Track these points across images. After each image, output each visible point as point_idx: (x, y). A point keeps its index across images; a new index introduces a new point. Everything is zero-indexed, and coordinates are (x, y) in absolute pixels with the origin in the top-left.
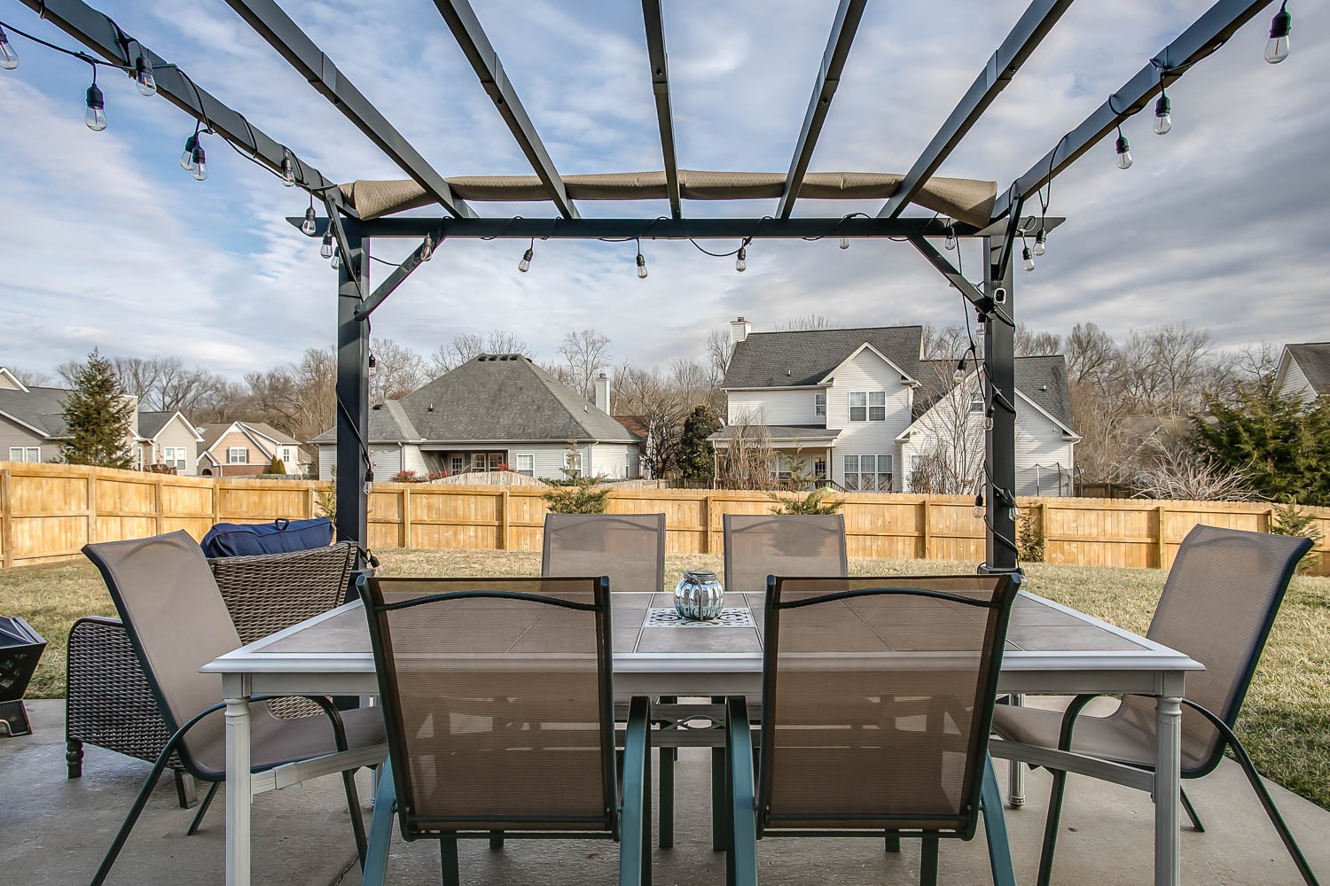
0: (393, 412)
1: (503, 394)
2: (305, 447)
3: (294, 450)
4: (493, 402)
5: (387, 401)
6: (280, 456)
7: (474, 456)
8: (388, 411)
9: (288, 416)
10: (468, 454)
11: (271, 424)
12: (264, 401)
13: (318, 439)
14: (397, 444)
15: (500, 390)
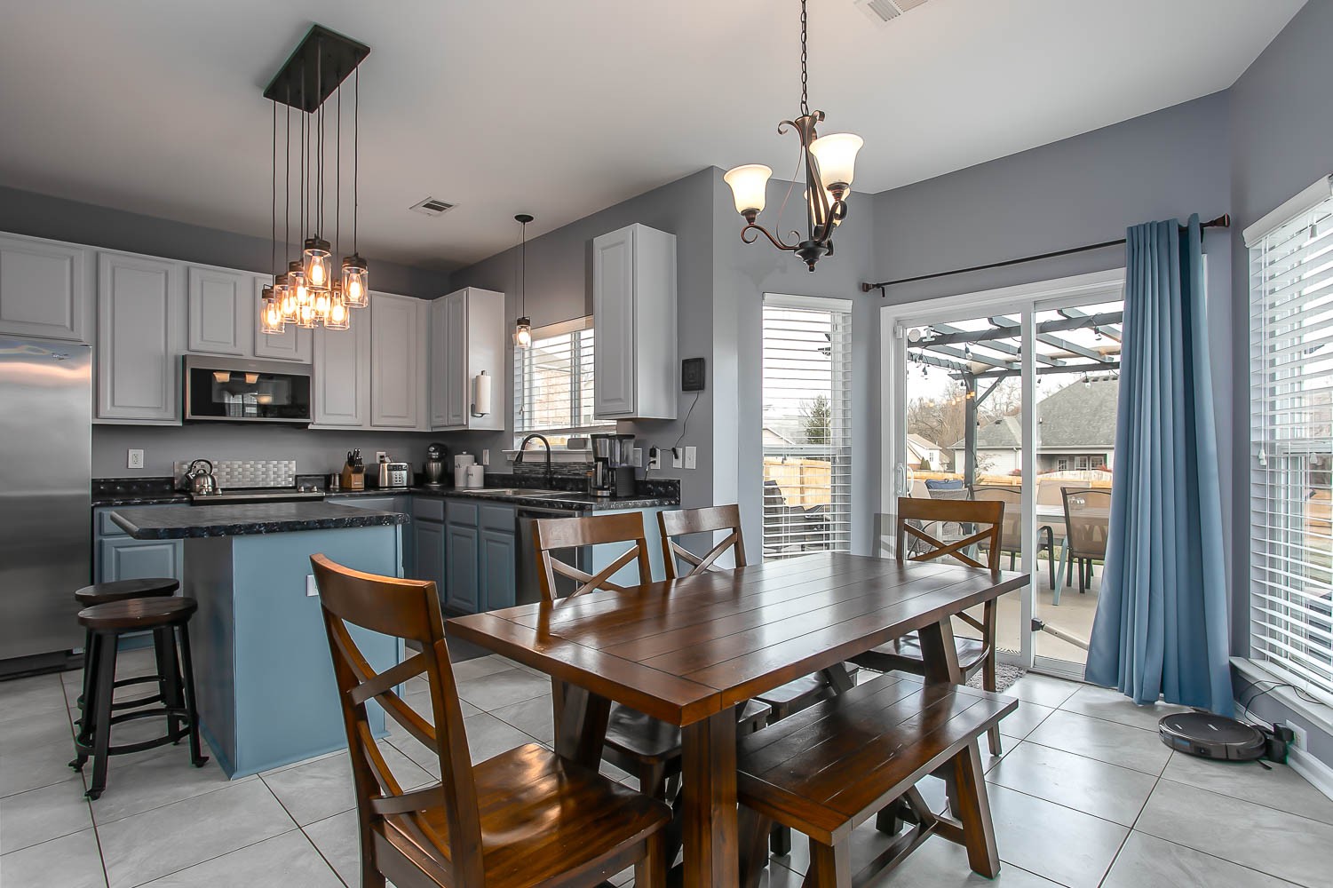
0: (1010, 425)
1: (1104, 408)
2: (944, 451)
3: (937, 454)
4: (1095, 415)
5: (1005, 418)
6: (927, 458)
7: (1077, 458)
8: (1006, 425)
9: (932, 428)
10: (1072, 457)
11: (920, 434)
12: (915, 416)
13: (954, 446)
14: (1012, 449)
15: (1101, 405)
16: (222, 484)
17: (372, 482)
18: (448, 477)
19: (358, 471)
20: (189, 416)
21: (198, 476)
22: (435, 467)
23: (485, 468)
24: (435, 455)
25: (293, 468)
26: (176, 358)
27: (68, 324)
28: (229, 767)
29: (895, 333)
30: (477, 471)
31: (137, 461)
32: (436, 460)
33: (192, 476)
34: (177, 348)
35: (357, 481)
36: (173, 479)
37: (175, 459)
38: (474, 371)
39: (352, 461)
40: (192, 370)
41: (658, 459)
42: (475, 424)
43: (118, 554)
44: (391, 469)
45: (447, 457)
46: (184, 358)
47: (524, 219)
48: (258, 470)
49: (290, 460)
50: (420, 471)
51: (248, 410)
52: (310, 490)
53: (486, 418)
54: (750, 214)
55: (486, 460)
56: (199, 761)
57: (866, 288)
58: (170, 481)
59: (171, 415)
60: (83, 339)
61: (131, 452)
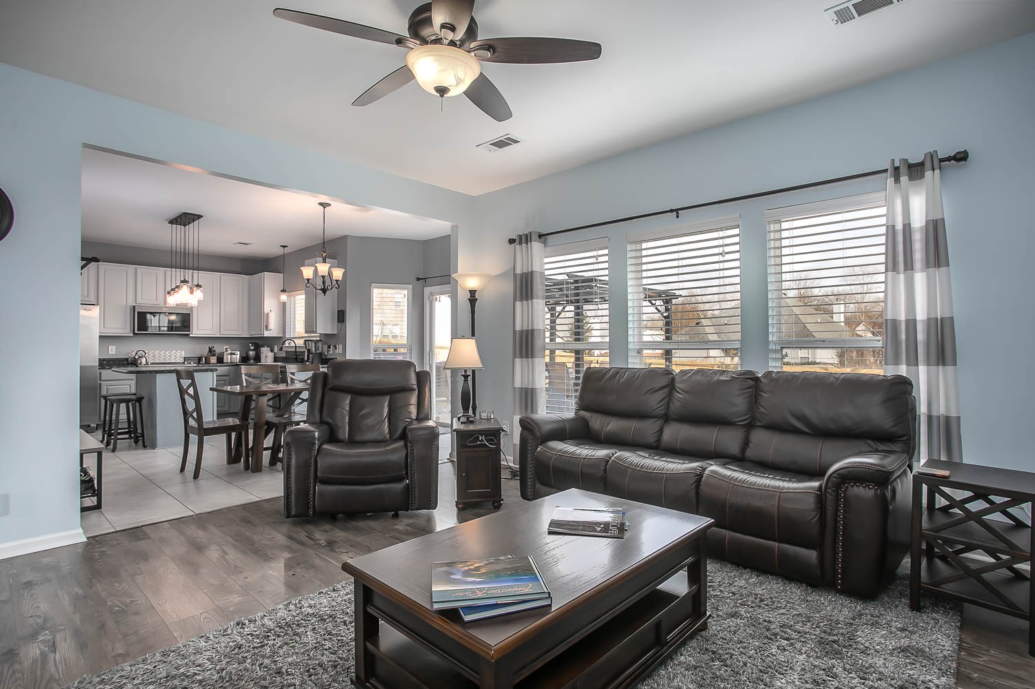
16: (150, 361)
17: (220, 360)
18: (258, 358)
19: (214, 355)
20: (136, 332)
21: (140, 357)
22: (252, 353)
23: (275, 354)
24: (252, 348)
25: (183, 354)
26: (131, 307)
27: (86, 295)
28: (154, 446)
29: (429, 298)
30: (271, 355)
31: (113, 351)
32: (252, 350)
33: (137, 357)
34: (131, 303)
35: (213, 360)
36: (128, 359)
37: (128, 350)
38: (266, 310)
39: (210, 350)
40: (138, 312)
41: (331, 350)
42: (267, 334)
43: (107, 388)
44: (231, 354)
45: (257, 348)
46: (134, 307)
47: (284, 247)
48: (166, 355)
49: (182, 350)
50: (245, 355)
51: (162, 329)
52: (190, 363)
53: (273, 331)
54: (308, 280)
55: (276, 350)
56: (145, 446)
57: (418, 279)
58: (127, 359)
59: (128, 330)
60: (92, 300)
61: (110, 347)
